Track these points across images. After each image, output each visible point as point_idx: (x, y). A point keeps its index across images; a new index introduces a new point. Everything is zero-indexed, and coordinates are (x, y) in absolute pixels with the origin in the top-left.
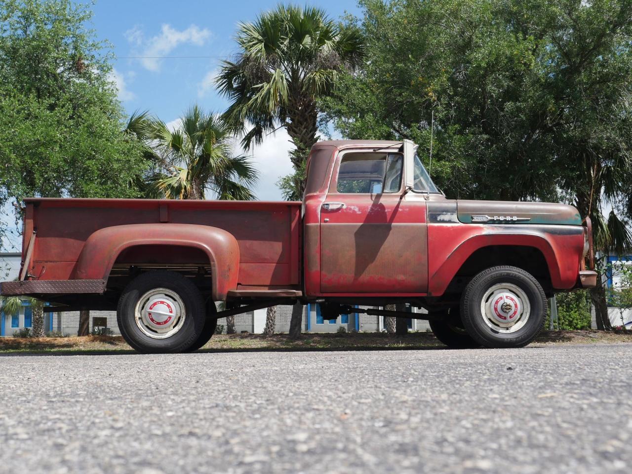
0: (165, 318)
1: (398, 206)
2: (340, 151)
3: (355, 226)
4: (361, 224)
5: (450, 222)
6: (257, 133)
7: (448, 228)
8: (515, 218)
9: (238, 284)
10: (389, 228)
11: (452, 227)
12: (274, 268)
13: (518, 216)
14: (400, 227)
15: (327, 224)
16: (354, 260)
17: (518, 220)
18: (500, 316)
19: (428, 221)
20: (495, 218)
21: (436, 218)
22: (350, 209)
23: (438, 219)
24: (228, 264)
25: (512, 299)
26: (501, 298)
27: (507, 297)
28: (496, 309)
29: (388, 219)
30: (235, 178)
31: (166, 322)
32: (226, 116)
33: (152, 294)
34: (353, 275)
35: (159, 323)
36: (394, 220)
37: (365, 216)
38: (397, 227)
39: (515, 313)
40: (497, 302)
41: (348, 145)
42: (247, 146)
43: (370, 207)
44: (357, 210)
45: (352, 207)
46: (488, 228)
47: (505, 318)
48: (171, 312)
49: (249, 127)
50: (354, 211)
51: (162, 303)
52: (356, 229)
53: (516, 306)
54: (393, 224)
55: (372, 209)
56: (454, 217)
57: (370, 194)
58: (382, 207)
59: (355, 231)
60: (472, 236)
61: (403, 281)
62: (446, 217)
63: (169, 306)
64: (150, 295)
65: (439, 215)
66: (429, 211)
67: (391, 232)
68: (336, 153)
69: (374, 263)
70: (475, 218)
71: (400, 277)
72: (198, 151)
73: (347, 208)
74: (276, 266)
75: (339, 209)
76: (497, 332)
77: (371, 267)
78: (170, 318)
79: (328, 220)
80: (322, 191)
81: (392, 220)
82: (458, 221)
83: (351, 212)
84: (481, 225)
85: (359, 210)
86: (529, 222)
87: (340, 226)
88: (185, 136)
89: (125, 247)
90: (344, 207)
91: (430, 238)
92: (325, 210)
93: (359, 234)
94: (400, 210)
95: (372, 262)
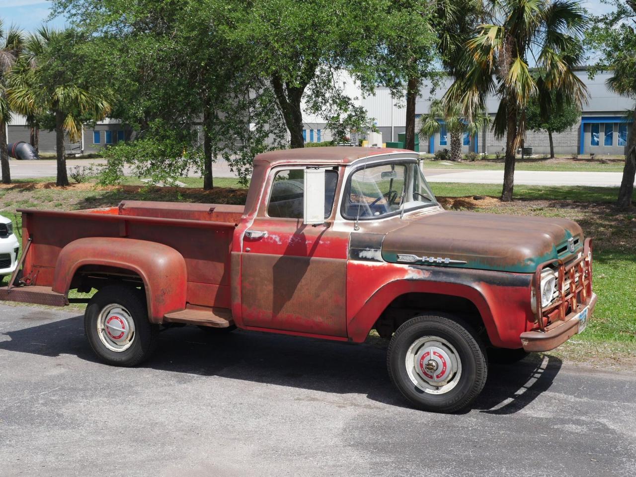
0: (119, 334)
1: (319, 238)
2: (272, 169)
3: (274, 258)
4: (281, 256)
5: (373, 260)
7: (368, 268)
8: (447, 261)
9: (187, 303)
10: (307, 263)
11: (374, 267)
12: (217, 289)
13: (452, 257)
14: (319, 262)
15: (248, 253)
16: (271, 296)
17: (450, 263)
18: (425, 373)
19: (350, 258)
20: (423, 259)
21: (358, 255)
22: (271, 238)
23: (360, 256)
24: (161, 288)
25: (441, 357)
26: (428, 353)
27: (435, 353)
28: (421, 365)
29: (308, 252)
31: (120, 337)
33: (112, 308)
34: (271, 311)
35: (114, 337)
36: (314, 254)
37: (285, 247)
38: (315, 261)
39: (443, 372)
40: (423, 358)
41: (282, 161)
43: (291, 237)
44: (277, 239)
45: (274, 236)
46: (413, 271)
47: (431, 377)
48: (123, 328)
50: (275, 242)
51: (117, 318)
52: (274, 263)
53: (445, 364)
54: (313, 258)
55: (293, 240)
56: (378, 255)
57: (296, 220)
58: (303, 238)
59: (273, 265)
60: (393, 280)
61: (321, 323)
62: (369, 254)
63: (122, 322)
64: (110, 309)
65: (362, 251)
66: (351, 246)
67: (309, 268)
68: (269, 170)
69: (291, 301)
70: (400, 257)
71: (318, 319)
73: (269, 237)
74: (219, 288)
75: (260, 238)
76: (422, 392)
77: (288, 304)
78: (123, 333)
79: (249, 249)
80: (251, 215)
81: (311, 255)
82: (382, 260)
83: (272, 241)
84: (406, 267)
85: (280, 240)
86: (464, 266)
87: (259, 257)
89: (79, 265)
90: (266, 236)
91: (349, 278)
92: (247, 239)
93: (278, 267)
94: (321, 242)
95: (289, 300)
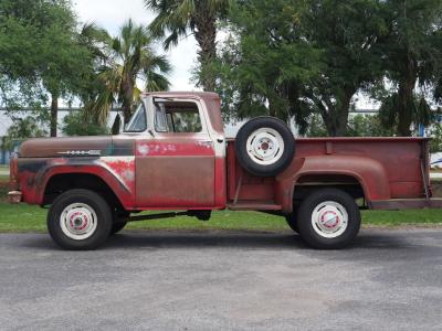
6: (174, 38)
30: (157, 71)
32: (152, 27)
42: (167, 47)
49: (168, 34)
72: (132, 51)
88: (122, 40)
